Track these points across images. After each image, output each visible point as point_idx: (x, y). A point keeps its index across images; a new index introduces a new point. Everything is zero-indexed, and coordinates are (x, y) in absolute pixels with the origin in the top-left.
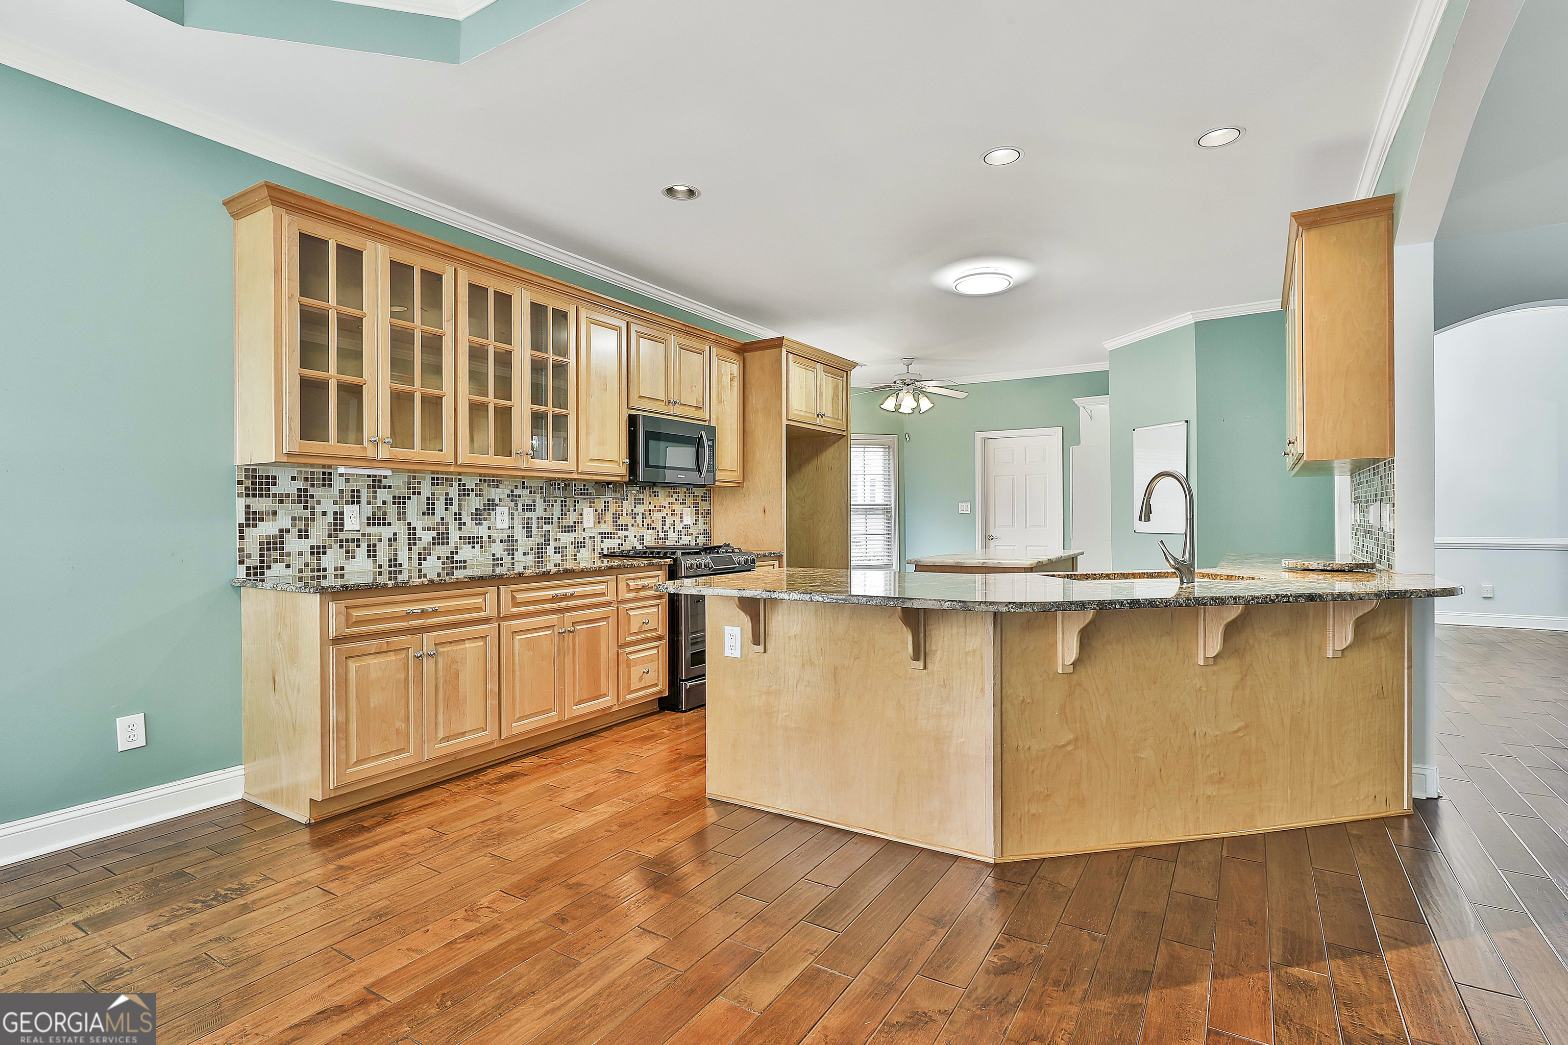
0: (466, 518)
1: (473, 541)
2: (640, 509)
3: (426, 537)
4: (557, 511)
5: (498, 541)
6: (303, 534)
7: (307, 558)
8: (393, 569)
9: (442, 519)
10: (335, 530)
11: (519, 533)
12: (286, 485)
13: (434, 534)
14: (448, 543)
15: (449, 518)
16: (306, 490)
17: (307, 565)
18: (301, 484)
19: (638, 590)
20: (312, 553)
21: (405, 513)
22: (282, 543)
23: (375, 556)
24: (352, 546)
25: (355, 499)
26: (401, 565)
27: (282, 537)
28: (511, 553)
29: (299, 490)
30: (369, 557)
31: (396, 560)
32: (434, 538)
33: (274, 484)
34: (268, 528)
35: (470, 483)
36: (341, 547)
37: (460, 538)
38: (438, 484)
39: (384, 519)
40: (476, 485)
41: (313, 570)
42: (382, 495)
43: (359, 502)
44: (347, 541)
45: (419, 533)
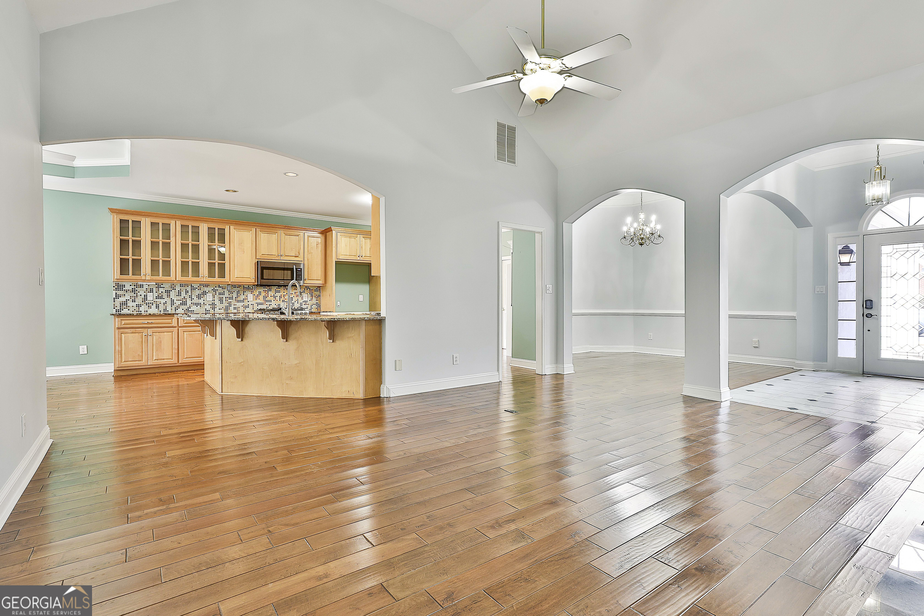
0: (194, 297)
1: (197, 304)
3: (178, 303)
4: (235, 295)
5: (208, 305)
6: (134, 301)
7: (135, 308)
9: (184, 297)
10: (145, 300)
11: (217, 302)
12: (128, 287)
13: (181, 302)
14: (186, 305)
15: (187, 297)
16: (135, 289)
17: (135, 310)
20: (137, 307)
21: (170, 295)
22: (127, 303)
23: (158, 308)
24: (150, 305)
25: (151, 291)
26: (168, 311)
28: (214, 309)
29: (132, 289)
33: (124, 287)
34: (122, 299)
35: (195, 286)
36: (147, 305)
37: (192, 303)
38: (182, 286)
39: (162, 297)
40: (198, 287)
41: (137, 311)
42: (161, 290)
43: (153, 292)
44: (149, 303)
45: (175, 301)
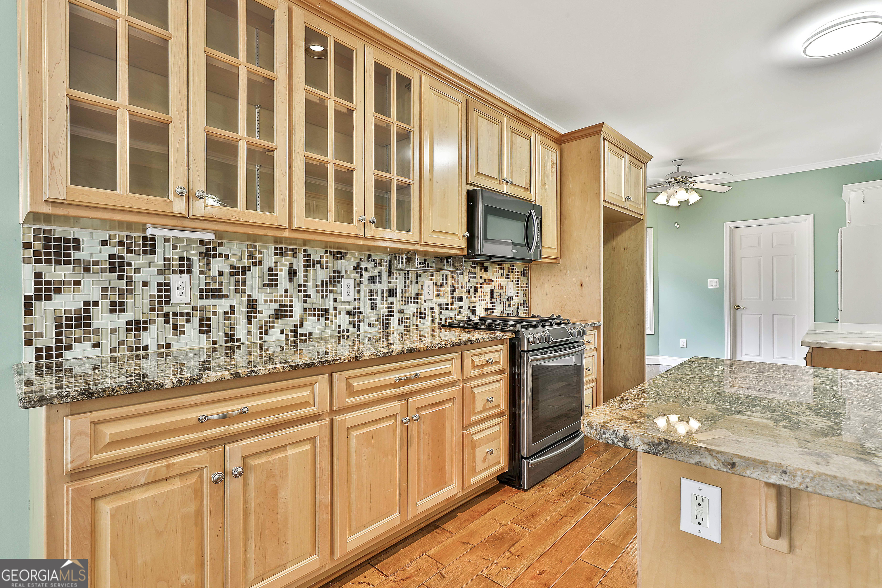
0: (311, 290)
1: (318, 313)
2: (473, 283)
3: (268, 310)
4: (400, 284)
5: (344, 313)
6: (117, 308)
7: (123, 335)
8: (230, 344)
9: (286, 291)
10: (160, 303)
11: (365, 305)
12: (93, 250)
13: (277, 306)
14: (291, 316)
15: (293, 290)
16: (121, 257)
17: (121, 343)
18: (114, 250)
19: (482, 366)
20: (129, 330)
21: (244, 285)
22: (88, 318)
23: (208, 331)
24: (181, 321)
25: (184, 268)
26: (239, 340)
27: (87, 311)
28: (357, 324)
29: (112, 257)
30: (201, 332)
31: (233, 335)
32: (276, 311)
33: (77, 249)
34: (68, 301)
35: (316, 254)
36: (167, 322)
37: (305, 310)
38: (281, 254)
39: (220, 291)
40: (322, 257)
41: (129, 349)
42: (217, 264)
43: (189, 272)
44: (175, 315)
45: (260, 305)
